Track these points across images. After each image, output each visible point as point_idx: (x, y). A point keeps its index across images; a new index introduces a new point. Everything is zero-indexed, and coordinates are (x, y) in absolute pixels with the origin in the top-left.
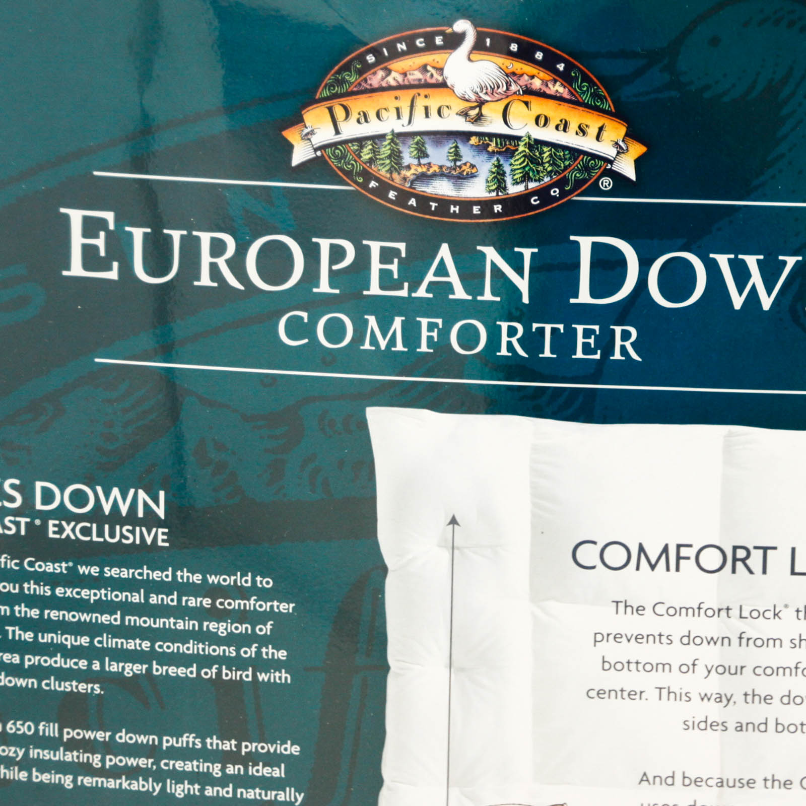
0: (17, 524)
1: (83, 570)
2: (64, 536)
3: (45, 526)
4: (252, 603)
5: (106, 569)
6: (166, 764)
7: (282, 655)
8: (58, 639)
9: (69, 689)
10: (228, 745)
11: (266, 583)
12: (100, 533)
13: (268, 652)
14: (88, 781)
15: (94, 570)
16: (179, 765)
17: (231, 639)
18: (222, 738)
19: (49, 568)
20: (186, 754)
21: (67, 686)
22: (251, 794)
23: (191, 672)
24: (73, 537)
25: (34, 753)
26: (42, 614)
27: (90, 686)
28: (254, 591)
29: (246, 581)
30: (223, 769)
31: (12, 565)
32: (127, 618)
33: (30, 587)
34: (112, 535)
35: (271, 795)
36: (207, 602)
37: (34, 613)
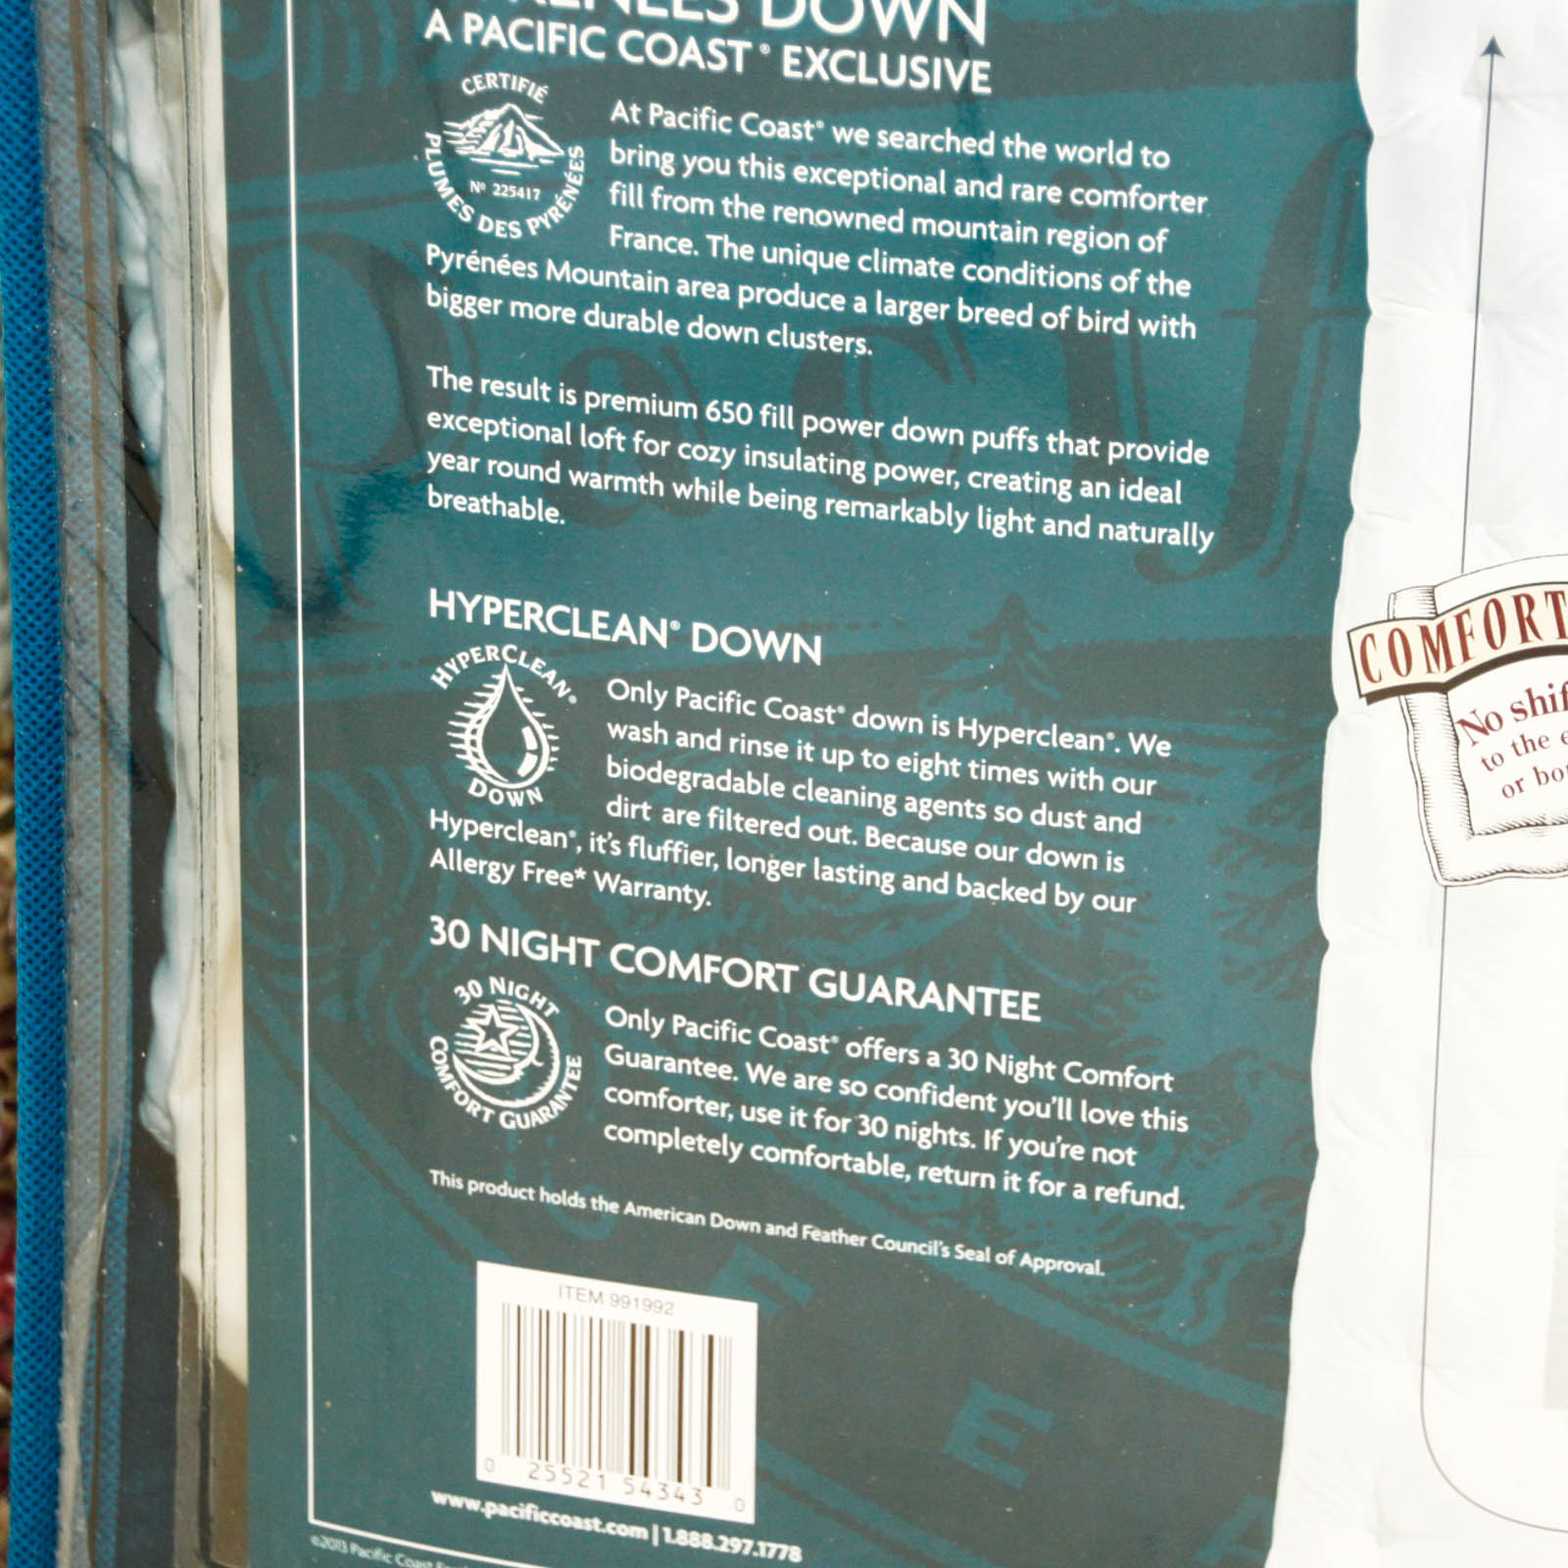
0: (730, 53)
1: (841, 135)
2: (809, 75)
3: (777, 52)
4: (1133, 197)
5: (881, 134)
6: (977, 480)
7: (1182, 288)
8: (797, 256)
9: (813, 347)
10: (1087, 447)
11: (1158, 159)
12: (872, 70)
13: (1159, 283)
14: (842, 507)
15: (861, 136)
16: (999, 481)
17: (1095, 261)
18: (1075, 434)
19: (783, 130)
20: (1012, 461)
21: (809, 341)
22: (1122, 533)
23: (1022, 318)
24: (825, 77)
25: (752, 457)
26: (769, 214)
27: (849, 340)
28: (1138, 173)
29: (1122, 156)
30: (1075, 489)
31: (721, 125)
32: (915, 221)
33: (750, 165)
34: (893, 72)
35: (1157, 535)
36: (1054, 194)
37: (756, 211)
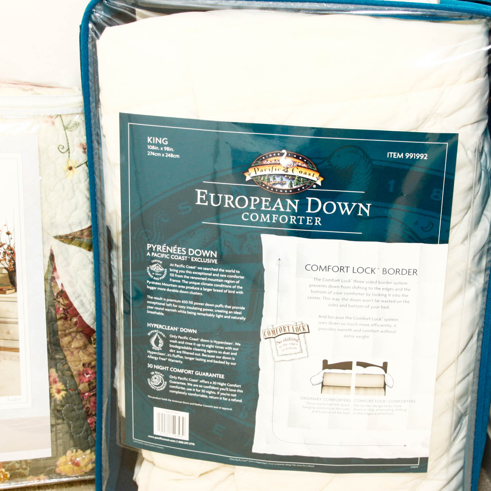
0: (185, 258)
1: (199, 268)
2: (195, 261)
3: (191, 258)
4: (235, 276)
5: (204, 268)
6: (216, 311)
7: (241, 288)
8: (193, 283)
9: (195, 294)
10: (229, 307)
11: (238, 272)
12: (203, 260)
13: (238, 287)
14: (199, 314)
15: (201, 268)
16: (219, 311)
17: (230, 284)
18: (228, 305)
19: (192, 267)
20: (220, 309)
21: (195, 293)
22: (234, 318)
23: (221, 291)
24: (197, 261)
25: (187, 308)
26: (190, 278)
27: (200, 293)
28: (236, 274)
29: (234, 272)
30: (228, 312)
31: (184, 267)
32: (208, 279)
33: (187, 272)
34: (205, 261)
35: (238, 318)
36: (225, 276)
37: (188, 277)
